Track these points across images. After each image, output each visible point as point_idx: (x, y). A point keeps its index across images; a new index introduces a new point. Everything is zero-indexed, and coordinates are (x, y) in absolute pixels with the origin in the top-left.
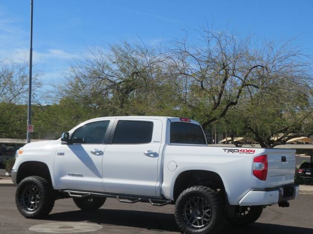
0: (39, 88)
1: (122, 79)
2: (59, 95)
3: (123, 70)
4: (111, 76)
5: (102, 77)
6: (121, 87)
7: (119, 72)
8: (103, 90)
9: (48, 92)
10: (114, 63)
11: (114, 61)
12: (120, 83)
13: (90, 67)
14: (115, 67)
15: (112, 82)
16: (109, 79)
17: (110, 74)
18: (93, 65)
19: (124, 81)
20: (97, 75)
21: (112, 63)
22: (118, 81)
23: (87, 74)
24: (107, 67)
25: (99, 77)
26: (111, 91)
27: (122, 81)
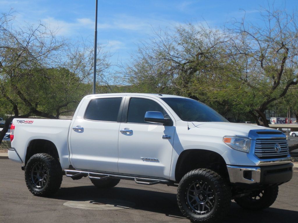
0: (107, 69)
1: (187, 60)
2: (127, 75)
3: (188, 51)
4: (176, 57)
5: (168, 58)
6: (186, 67)
7: (184, 53)
8: (168, 71)
9: (117, 72)
10: (179, 44)
11: (180, 42)
12: (185, 64)
13: (156, 48)
14: (180, 48)
15: (177, 62)
16: (175, 60)
17: (176, 55)
18: (159, 47)
19: (188, 62)
20: (163, 56)
21: (177, 44)
22: (183, 62)
23: (154, 55)
24: (173, 48)
25: (165, 59)
26: (176, 71)
27: (187, 61)
